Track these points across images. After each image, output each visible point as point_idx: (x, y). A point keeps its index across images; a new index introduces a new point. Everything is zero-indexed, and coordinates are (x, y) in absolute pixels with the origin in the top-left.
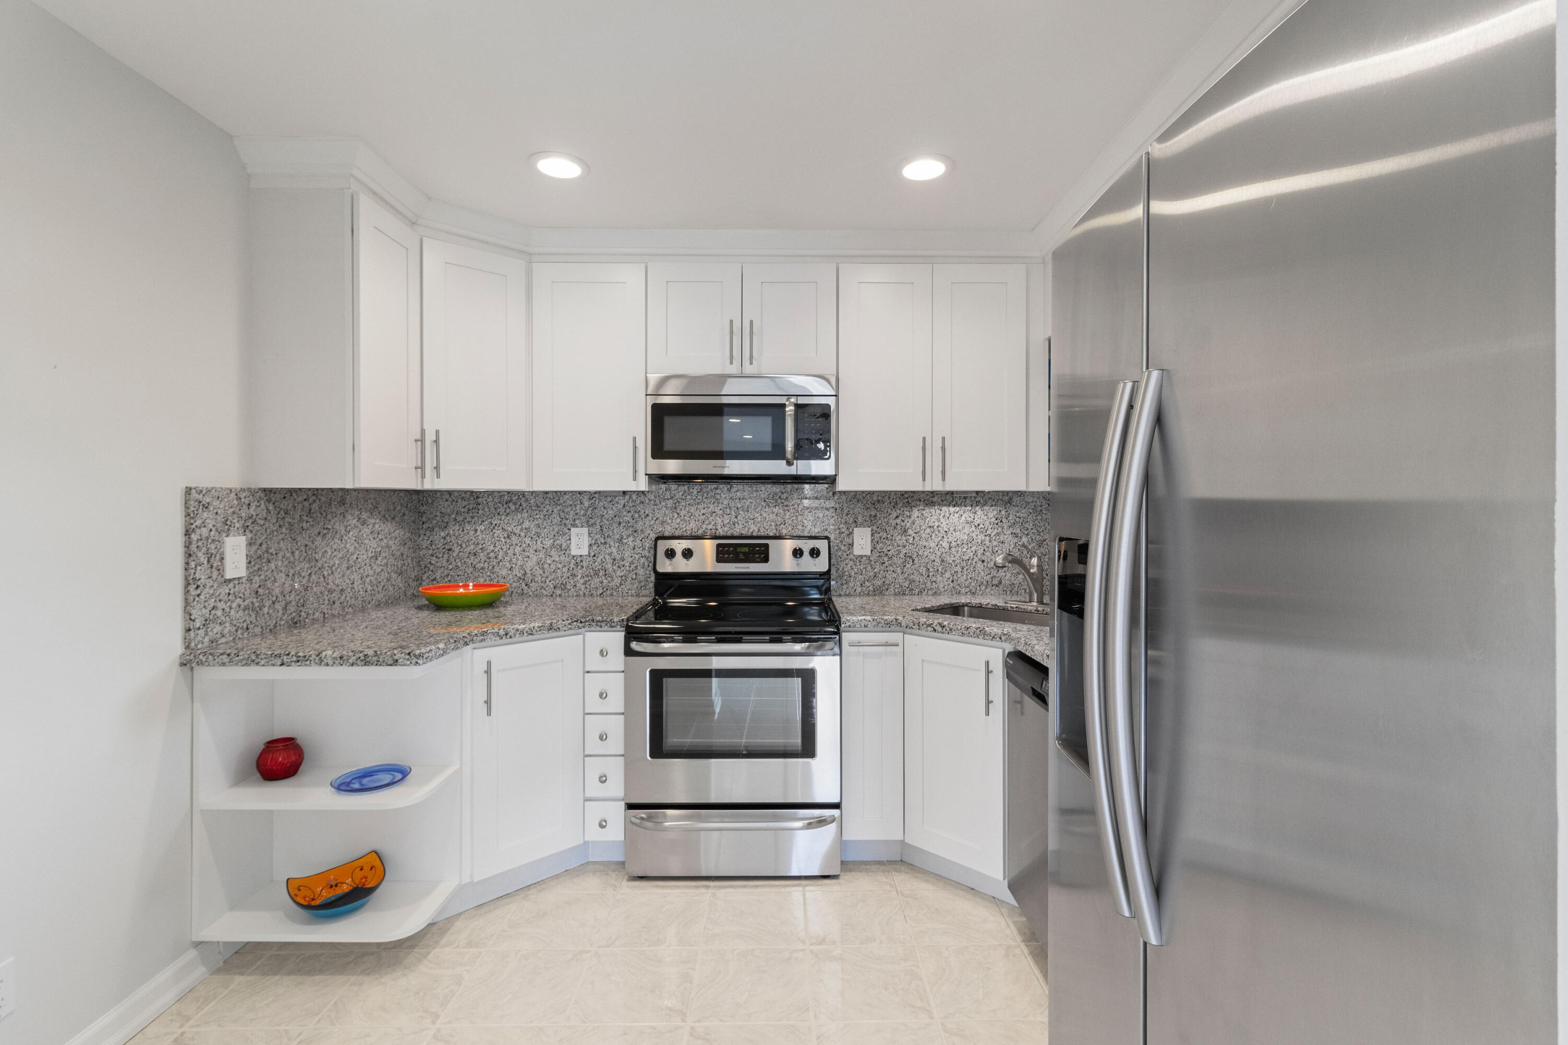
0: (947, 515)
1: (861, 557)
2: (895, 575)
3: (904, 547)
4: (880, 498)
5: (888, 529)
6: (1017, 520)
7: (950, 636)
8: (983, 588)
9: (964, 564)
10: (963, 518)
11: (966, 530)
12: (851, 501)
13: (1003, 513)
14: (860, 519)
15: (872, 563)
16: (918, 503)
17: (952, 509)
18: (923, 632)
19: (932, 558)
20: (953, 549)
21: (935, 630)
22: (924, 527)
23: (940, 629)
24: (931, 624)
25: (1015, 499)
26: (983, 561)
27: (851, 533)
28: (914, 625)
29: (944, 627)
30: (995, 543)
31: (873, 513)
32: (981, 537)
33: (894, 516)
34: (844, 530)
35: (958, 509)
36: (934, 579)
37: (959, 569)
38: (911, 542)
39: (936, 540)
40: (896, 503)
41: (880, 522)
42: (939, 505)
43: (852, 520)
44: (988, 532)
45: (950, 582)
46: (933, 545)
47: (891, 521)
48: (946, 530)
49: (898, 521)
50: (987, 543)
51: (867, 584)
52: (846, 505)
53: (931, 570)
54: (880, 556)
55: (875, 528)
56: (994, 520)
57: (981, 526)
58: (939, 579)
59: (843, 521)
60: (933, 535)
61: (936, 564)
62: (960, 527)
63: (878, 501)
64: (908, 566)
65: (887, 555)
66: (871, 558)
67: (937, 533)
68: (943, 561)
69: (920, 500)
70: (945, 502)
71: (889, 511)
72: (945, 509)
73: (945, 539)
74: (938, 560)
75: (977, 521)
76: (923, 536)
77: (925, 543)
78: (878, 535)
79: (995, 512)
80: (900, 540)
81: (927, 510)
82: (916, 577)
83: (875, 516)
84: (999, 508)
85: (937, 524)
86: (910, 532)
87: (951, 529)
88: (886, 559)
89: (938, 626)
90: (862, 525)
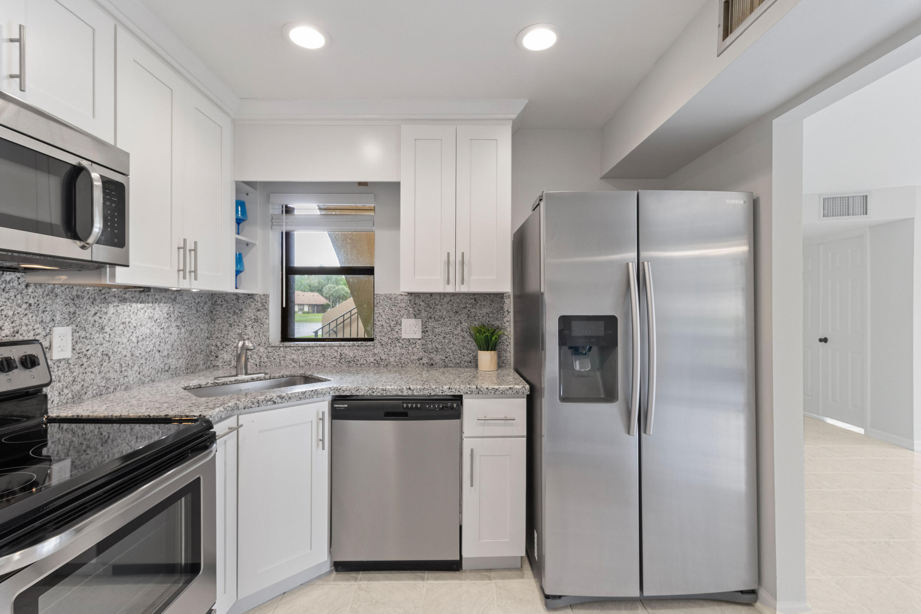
0: (136, 311)
1: (60, 361)
2: (93, 376)
3: (101, 344)
4: (79, 293)
5: (87, 326)
6: (179, 314)
7: (290, 403)
8: (159, 374)
9: (147, 356)
10: (147, 314)
11: (149, 325)
12: (48, 295)
13: (171, 309)
14: (58, 318)
15: (71, 366)
16: (113, 299)
17: (140, 306)
18: (263, 407)
19: (124, 353)
20: (140, 343)
21: (275, 403)
22: (118, 324)
23: (280, 400)
24: (271, 399)
25: (178, 297)
26: (159, 351)
27: (49, 334)
28: (253, 404)
29: (283, 398)
30: (167, 335)
31: (72, 310)
32: (158, 330)
33: (93, 313)
34: (38, 331)
35: (143, 305)
36: (126, 374)
37: (143, 361)
38: (107, 339)
39: (128, 336)
40: (95, 299)
41: (79, 319)
42: (130, 301)
43: (49, 318)
44: (163, 326)
45: (137, 374)
46: (125, 340)
47: (90, 318)
48: (135, 325)
49: (96, 318)
50: (162, 335)
51: (66, 391)
52: (42, 300)
53: (124, 365)
54: (79, 358)
55: (74, 326)
56: (166, 315)
57: (158, 321)
58: (130, 372)
59: (39, 320)
60: (125, 331)
61: (127, 358)
62: (145, 322)
63: (78, 296)
64: (105, 364)
65: (85, 355)
66: (70, 362)
67: (128, 328)
68: (132, 355)
69: (115, 297)
70: (134, 299)
71: (88, 307)
72: (134, 305)
73: (134, 334)
74: (129, 355)
75: (156, 316)
76: (118, 332)
77: (119, 340)
78: (78, 335)
79: (167, 308)
80: (98, 337)
81: (121, 307)
82: (112, 375)
83: (74, 313)
84: (169, 305)
85: (128, 320)
86: (107, 329)
87: (139, 324)
88: (85, 360)
89: (278, 398)
90: (60, 324)
